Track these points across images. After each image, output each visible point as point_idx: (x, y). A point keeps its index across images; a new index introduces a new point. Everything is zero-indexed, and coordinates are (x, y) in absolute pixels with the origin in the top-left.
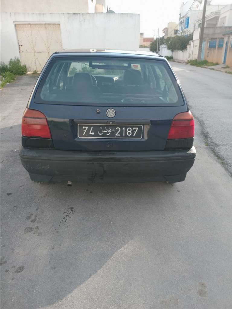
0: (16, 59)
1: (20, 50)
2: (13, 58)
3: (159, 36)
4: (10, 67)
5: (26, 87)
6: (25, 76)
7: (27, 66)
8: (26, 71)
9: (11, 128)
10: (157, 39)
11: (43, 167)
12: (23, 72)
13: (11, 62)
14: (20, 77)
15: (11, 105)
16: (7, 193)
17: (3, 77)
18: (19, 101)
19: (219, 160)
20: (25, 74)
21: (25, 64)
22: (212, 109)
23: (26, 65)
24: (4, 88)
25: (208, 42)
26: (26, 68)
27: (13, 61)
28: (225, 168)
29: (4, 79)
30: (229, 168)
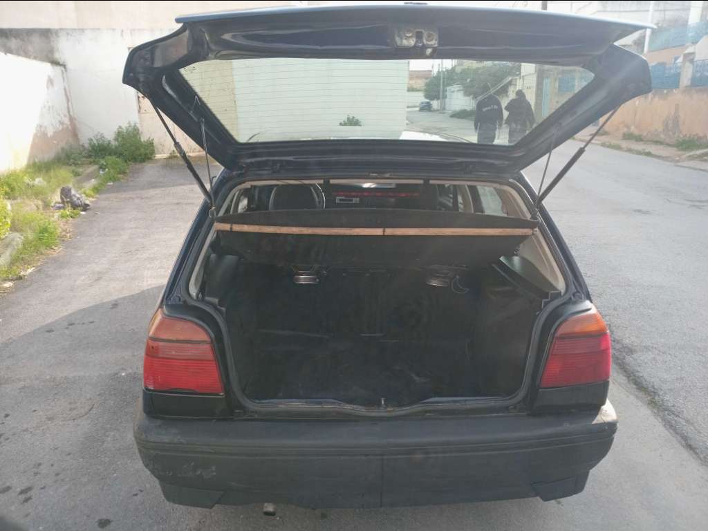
0: (130, 126)
1: (140, 107)
2: (124, 125)
3: (444, 66)
4: (117, 143)
5: (152, 192)
6: (150, 165)
7: (155, 142)
8: (153, 152)
9: (115, 305)
10: (439, 72)
11: (199, 473)
12: (146, 154)
13: (119, 134)
14: (138, 166)
15: (115, 241)
16: (97, 518)
17: (101, 168)
18: (136, 228)
19: (641, 394)
20: (150, 159)
21: (151, 138)
22: (593, 245)
23: (153, 140)
24: (100, 194)
25: (556, 80)
26: (153, 146)
27: (125, 131)
28: (664, 420)
29: (101, 172)
30: (673, 422)
